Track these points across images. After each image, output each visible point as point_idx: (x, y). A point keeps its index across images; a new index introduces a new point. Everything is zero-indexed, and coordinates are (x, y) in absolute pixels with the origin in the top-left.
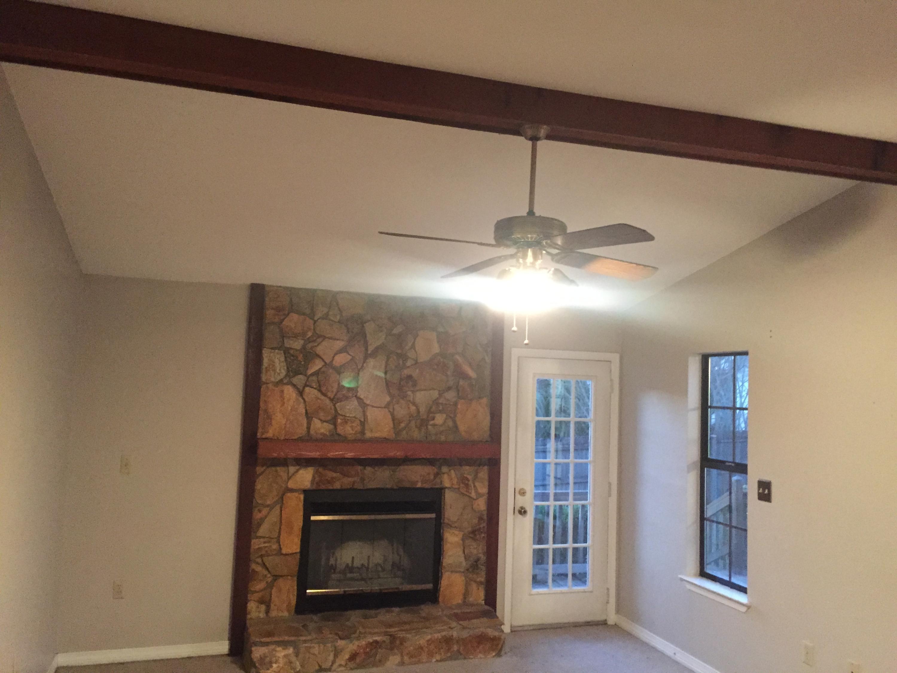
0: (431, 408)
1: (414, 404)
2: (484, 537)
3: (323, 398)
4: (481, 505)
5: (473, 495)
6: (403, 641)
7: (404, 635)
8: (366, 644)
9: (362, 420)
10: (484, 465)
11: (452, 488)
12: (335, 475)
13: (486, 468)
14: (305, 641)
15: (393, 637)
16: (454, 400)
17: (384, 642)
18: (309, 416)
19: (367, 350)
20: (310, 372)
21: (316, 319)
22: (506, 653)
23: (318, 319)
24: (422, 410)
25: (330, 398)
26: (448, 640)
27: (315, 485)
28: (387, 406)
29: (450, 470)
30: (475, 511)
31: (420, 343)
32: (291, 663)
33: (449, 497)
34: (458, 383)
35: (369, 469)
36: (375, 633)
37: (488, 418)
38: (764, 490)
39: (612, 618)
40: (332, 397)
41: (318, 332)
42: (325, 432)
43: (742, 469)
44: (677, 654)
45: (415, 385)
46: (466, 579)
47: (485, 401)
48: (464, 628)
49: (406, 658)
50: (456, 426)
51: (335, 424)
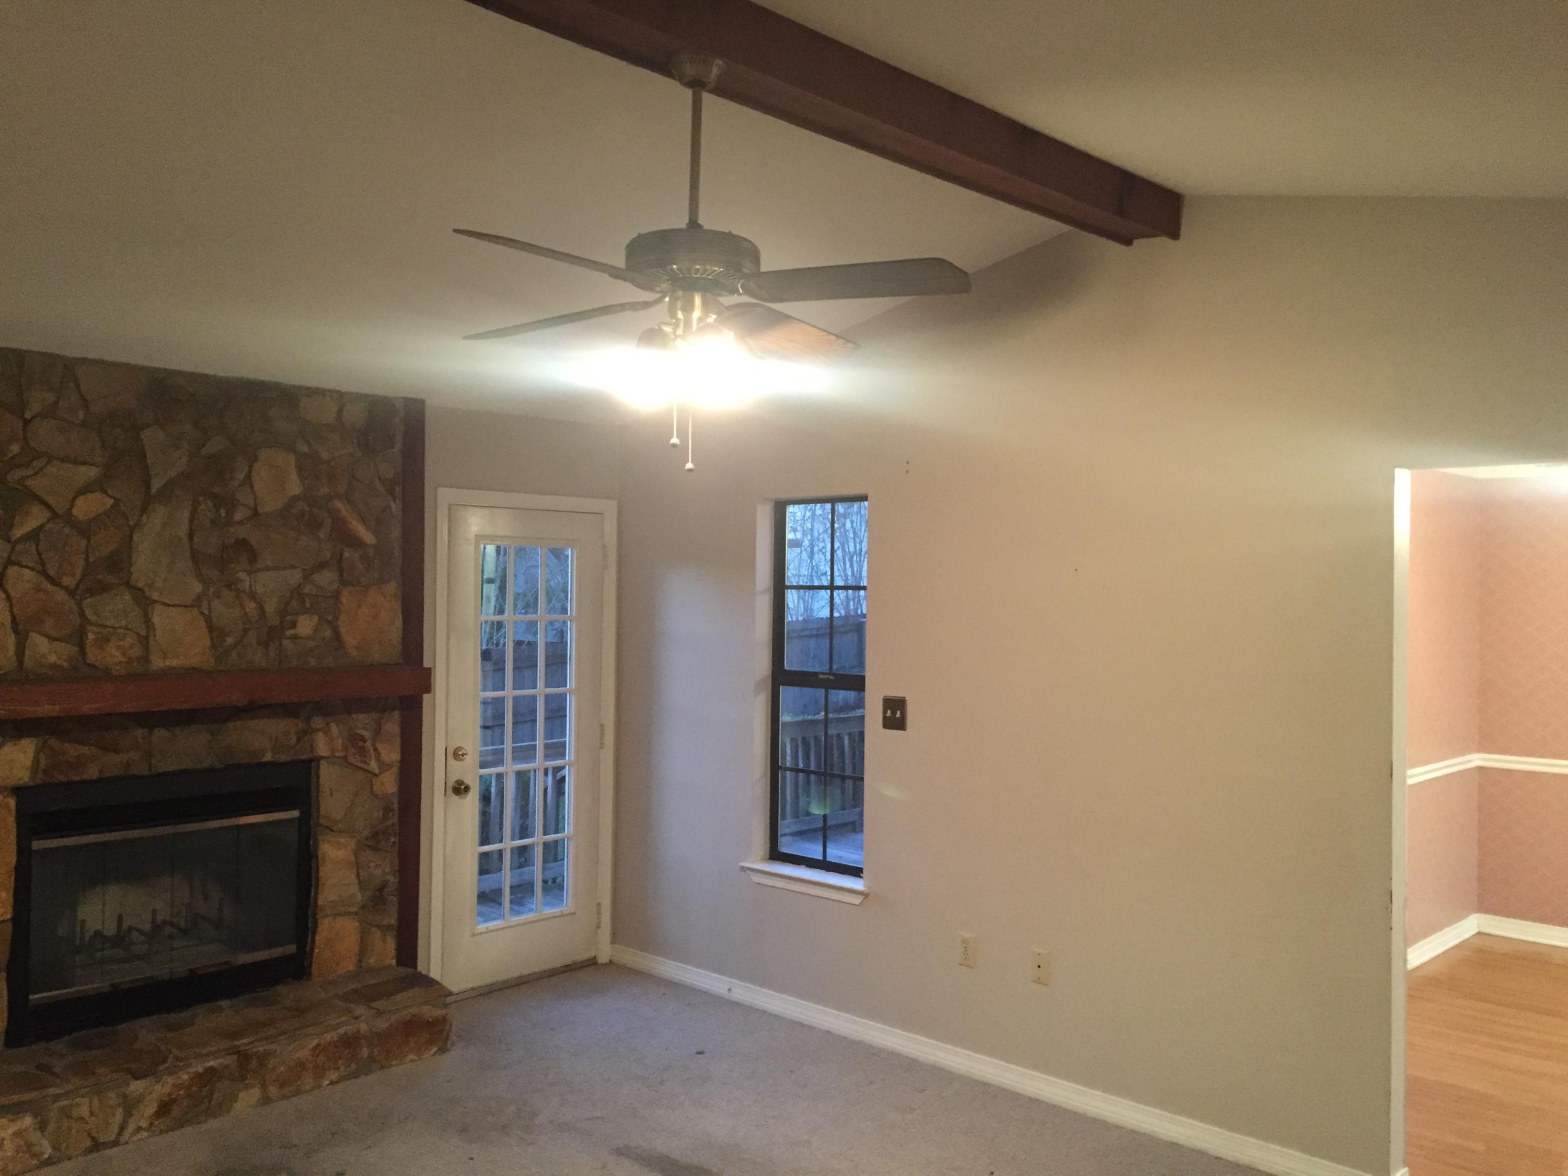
0: (287, 604)
1: (253, 596)
2: (394, 843)
3: (50, 588)
4: (388, 783)
5: (374, 766)
6: (263, 1059)
7: (266, 1047)
8: (192, 1079)
9: (143, 633)
10: (394, 709)
11: (335, 757)
12: (85, 750)
13: (396, 714)
14: (57, 1098)
15: (244, 1057)
16: (335, 586)
17: (227, 1067)
18: (20, 629)
19: (148, 487)
20: (18, 533)
21: (28, 415)
22: (453, 1045)
23: (33, 418)
24: (270, 607)
25: (66, 588)
26: (350, 1042)
27: (40, 775)
28: (197, 603)
29: (328, 724)
30: (376, 796)
31: (262, 476)
32: (29, 1145)
33: (328, 775)
34: (341, 555)
35: (160, 734)
36: (207, 1055)
37: (399, 623)
38: (894, 713)
39: (605, 952)
40: (73, 586)
41: (33, 444)
42: (59, 663)
43: (857, 683)
44: (734, 990)
45: (253, 556)
46: (361, 924)
47: (392, 587)
48: (379, 1013)
49: (273, 1090)
50: (337, 636)
51: (82, 646)
